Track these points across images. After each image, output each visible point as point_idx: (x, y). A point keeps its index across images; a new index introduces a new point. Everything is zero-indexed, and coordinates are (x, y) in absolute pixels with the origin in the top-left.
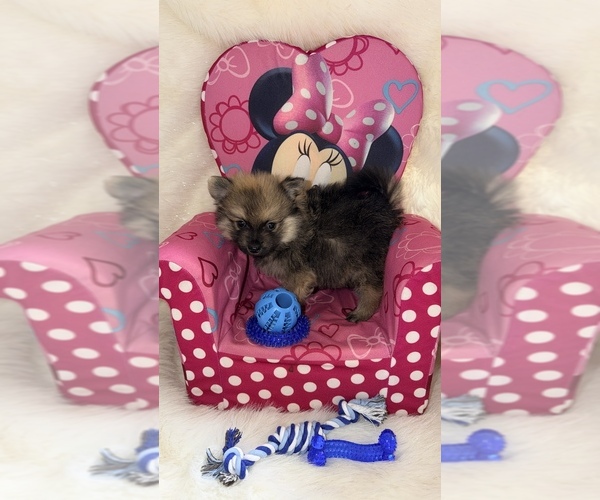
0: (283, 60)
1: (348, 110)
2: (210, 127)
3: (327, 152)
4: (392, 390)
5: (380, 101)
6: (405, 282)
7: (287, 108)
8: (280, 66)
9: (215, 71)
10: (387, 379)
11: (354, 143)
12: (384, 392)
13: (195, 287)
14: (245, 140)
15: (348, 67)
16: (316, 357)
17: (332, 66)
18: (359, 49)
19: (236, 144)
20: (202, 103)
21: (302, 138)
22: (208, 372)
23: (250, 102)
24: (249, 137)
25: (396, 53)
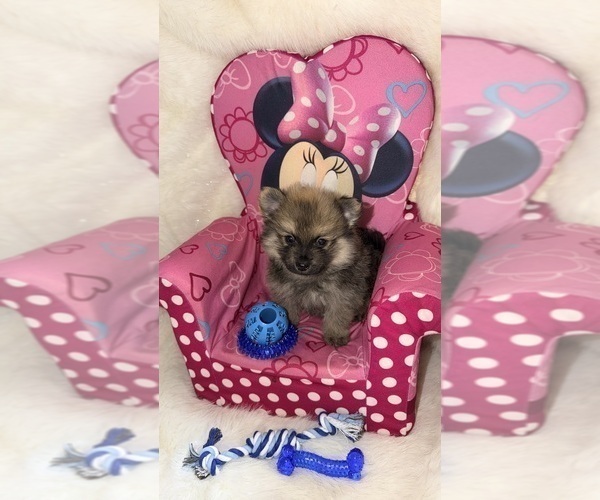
0: (281, 70)
1: (351, 117)
2: (221, 138)
3: (332, 160)
4: (371, 410)
5: (384, 105)
6: (374, 309)
7: (290, 117)
8: (280, 75)
9: (220, 85)
10: (365, 400)
11: (359, 150)
12: (363, 411)
13: (185, 301)
14: (253, 150)
15: (347, 72)
17: (331, 72)
18: (357, 52)
19: (245, 153)
20: (212, 115)
21: (305, 147)
22: (205, 373)
23: (255, 111)
24: (256, 147)
25: (399, 52)
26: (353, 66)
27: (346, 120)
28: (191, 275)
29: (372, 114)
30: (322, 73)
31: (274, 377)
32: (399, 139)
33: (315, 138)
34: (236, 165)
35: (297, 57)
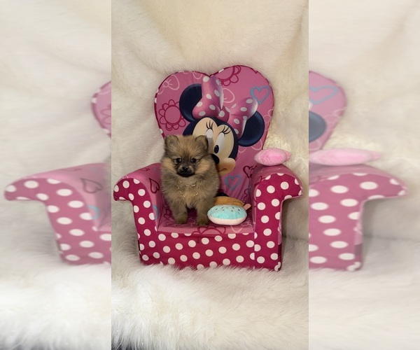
0: (196, 80)
1: (233, 104)
2: (159, 117)
3: (222, 127)
4: (257, 255)
5: (248, 98)
6: (257, 186)
7: (200, 104)
8: (195, 83)
9: (162, 88)
10: (254, 247)
11: (237, 121)
12: (252, 256)
13: (147, 193)
15: (231, 82)
16: (211, 232)
17: (222, 81)
18: (236, 72)
20: (155, 104)
21: (208, 120)
22: (152, 244)
23: (180, 102)
24: (180, 121)
25: (256, 73)
26: (234, 79)
27: (230, 105)
28: (150, 179)
29: (243, 103)
30: (218, 82)
31: (198, 240)
32: (257, 115)
33: (213, 115)
34: (166, 132)
35: (205, 74)
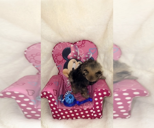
0: (68, 46)
1: (82, 54)
2: (54, 59)
3: (79, 62)
4: (94, 114)
5: (89, 52)
6: (95, 93)
7: (70, 54)
8: (68, 47)
9: (55, 48)
10: (93, 112)
11: (84, 60)
12: (92, 114)
13: (53, 96)
15: (82, 47)
16: (78, 108)
17: (78, 46)
18: (83, 43)
19: (60, 62)
20: (53, 54)
21: (73, 60)
22: (56, 112)
23: (62, 54)
24: (63, 60)
25: (91, 43)
26: (83, 45)
27: (82, 55)
28: (53, 90)
29: (87, 54)
30: (77, 47)
31: (73, 110)
32: (92, 58)
33: (76, 58)
34: (58, 64)
35: (71, 43)
